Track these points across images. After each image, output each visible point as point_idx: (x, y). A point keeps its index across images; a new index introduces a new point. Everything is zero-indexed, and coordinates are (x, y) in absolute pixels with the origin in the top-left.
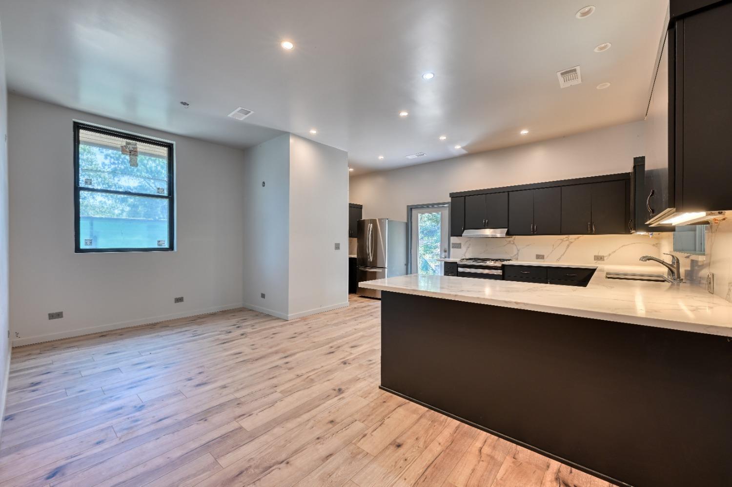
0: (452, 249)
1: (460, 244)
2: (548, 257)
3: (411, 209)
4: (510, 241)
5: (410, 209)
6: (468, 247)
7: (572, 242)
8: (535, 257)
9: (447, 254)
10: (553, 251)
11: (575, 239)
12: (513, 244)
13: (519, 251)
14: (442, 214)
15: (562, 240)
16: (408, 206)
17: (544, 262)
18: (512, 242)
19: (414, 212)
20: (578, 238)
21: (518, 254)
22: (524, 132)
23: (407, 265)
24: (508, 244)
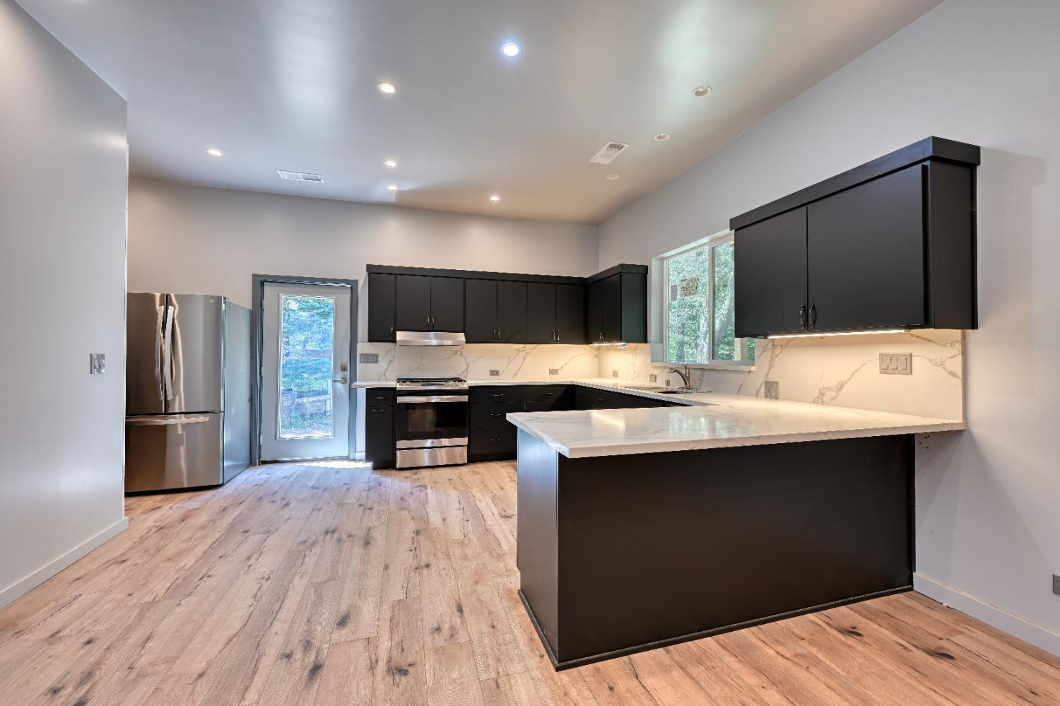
0: (359, 365)
1: (376, 356)
2: (503, 372)
3: (262, 283)
4: (457, 351)
5: (260, 283)
6: (391, 361)
7: (529, 353)
8: (488, 373)
9: (347, 373)
10: (509, 364)
11: (532, 349)
12: (462, 355)
13: (468, 365)
14: (335, 300)
15: (519, 350)
16: (255, 276)
17: (499, 379)
18: (459, 353)
19: (269, 290)
20: (534, 348)
21: (467, 369)
22: (495, 198)
23: (251, 400)
24: (454, 355)
